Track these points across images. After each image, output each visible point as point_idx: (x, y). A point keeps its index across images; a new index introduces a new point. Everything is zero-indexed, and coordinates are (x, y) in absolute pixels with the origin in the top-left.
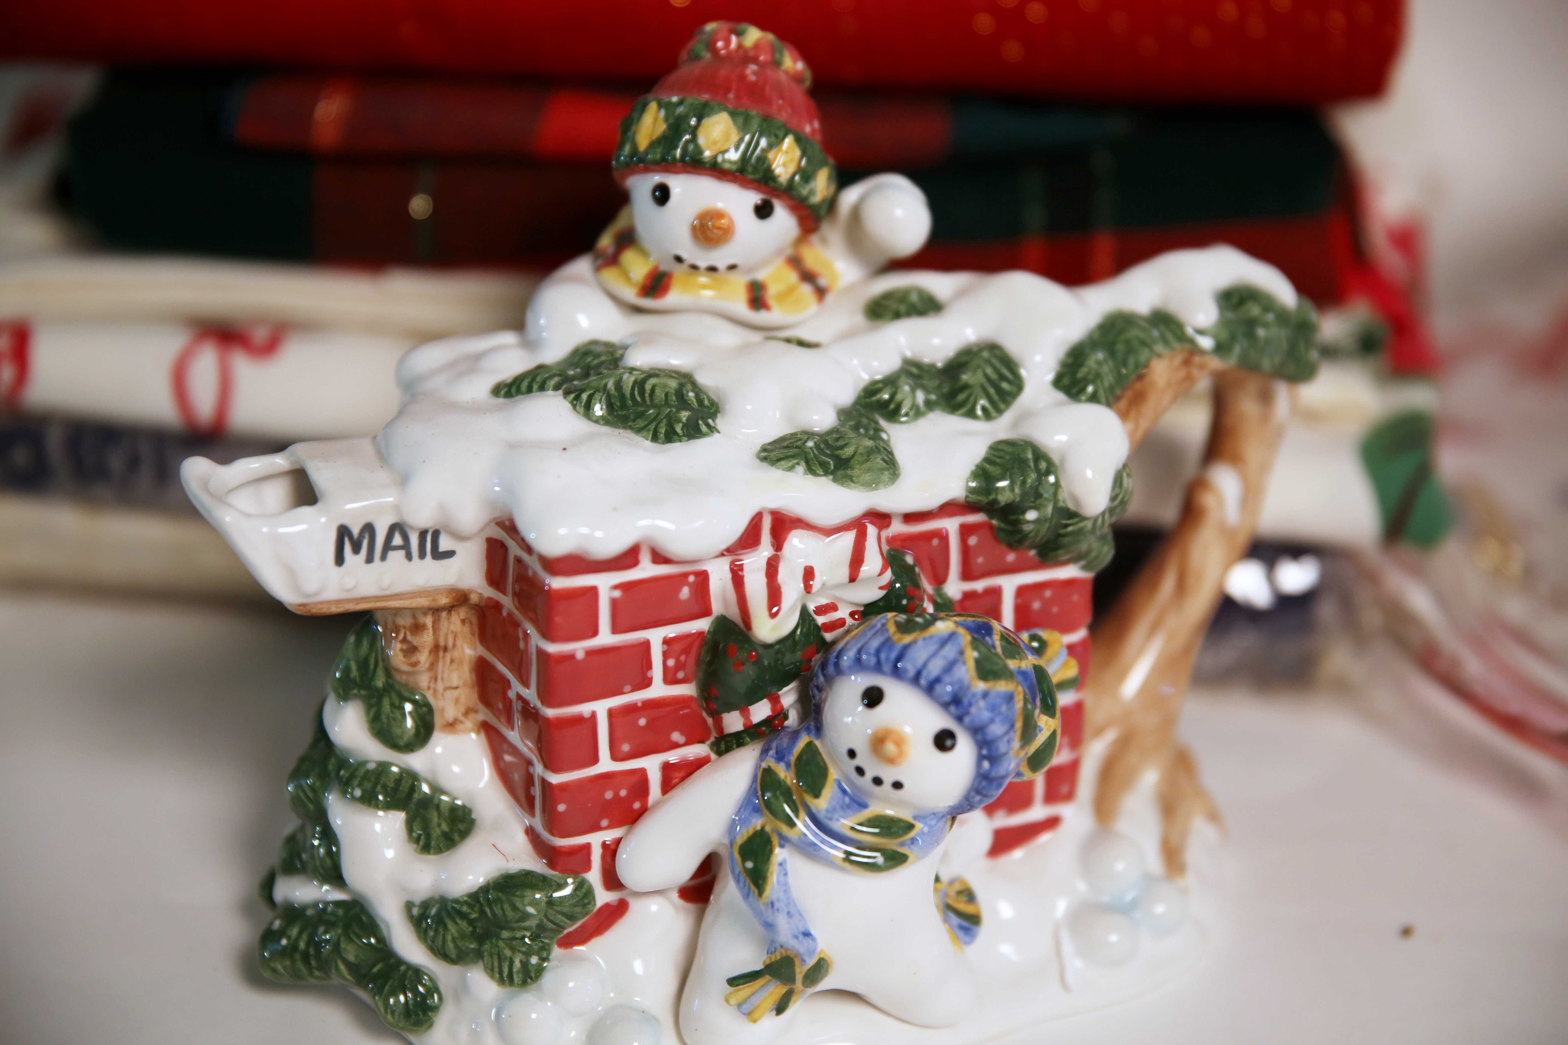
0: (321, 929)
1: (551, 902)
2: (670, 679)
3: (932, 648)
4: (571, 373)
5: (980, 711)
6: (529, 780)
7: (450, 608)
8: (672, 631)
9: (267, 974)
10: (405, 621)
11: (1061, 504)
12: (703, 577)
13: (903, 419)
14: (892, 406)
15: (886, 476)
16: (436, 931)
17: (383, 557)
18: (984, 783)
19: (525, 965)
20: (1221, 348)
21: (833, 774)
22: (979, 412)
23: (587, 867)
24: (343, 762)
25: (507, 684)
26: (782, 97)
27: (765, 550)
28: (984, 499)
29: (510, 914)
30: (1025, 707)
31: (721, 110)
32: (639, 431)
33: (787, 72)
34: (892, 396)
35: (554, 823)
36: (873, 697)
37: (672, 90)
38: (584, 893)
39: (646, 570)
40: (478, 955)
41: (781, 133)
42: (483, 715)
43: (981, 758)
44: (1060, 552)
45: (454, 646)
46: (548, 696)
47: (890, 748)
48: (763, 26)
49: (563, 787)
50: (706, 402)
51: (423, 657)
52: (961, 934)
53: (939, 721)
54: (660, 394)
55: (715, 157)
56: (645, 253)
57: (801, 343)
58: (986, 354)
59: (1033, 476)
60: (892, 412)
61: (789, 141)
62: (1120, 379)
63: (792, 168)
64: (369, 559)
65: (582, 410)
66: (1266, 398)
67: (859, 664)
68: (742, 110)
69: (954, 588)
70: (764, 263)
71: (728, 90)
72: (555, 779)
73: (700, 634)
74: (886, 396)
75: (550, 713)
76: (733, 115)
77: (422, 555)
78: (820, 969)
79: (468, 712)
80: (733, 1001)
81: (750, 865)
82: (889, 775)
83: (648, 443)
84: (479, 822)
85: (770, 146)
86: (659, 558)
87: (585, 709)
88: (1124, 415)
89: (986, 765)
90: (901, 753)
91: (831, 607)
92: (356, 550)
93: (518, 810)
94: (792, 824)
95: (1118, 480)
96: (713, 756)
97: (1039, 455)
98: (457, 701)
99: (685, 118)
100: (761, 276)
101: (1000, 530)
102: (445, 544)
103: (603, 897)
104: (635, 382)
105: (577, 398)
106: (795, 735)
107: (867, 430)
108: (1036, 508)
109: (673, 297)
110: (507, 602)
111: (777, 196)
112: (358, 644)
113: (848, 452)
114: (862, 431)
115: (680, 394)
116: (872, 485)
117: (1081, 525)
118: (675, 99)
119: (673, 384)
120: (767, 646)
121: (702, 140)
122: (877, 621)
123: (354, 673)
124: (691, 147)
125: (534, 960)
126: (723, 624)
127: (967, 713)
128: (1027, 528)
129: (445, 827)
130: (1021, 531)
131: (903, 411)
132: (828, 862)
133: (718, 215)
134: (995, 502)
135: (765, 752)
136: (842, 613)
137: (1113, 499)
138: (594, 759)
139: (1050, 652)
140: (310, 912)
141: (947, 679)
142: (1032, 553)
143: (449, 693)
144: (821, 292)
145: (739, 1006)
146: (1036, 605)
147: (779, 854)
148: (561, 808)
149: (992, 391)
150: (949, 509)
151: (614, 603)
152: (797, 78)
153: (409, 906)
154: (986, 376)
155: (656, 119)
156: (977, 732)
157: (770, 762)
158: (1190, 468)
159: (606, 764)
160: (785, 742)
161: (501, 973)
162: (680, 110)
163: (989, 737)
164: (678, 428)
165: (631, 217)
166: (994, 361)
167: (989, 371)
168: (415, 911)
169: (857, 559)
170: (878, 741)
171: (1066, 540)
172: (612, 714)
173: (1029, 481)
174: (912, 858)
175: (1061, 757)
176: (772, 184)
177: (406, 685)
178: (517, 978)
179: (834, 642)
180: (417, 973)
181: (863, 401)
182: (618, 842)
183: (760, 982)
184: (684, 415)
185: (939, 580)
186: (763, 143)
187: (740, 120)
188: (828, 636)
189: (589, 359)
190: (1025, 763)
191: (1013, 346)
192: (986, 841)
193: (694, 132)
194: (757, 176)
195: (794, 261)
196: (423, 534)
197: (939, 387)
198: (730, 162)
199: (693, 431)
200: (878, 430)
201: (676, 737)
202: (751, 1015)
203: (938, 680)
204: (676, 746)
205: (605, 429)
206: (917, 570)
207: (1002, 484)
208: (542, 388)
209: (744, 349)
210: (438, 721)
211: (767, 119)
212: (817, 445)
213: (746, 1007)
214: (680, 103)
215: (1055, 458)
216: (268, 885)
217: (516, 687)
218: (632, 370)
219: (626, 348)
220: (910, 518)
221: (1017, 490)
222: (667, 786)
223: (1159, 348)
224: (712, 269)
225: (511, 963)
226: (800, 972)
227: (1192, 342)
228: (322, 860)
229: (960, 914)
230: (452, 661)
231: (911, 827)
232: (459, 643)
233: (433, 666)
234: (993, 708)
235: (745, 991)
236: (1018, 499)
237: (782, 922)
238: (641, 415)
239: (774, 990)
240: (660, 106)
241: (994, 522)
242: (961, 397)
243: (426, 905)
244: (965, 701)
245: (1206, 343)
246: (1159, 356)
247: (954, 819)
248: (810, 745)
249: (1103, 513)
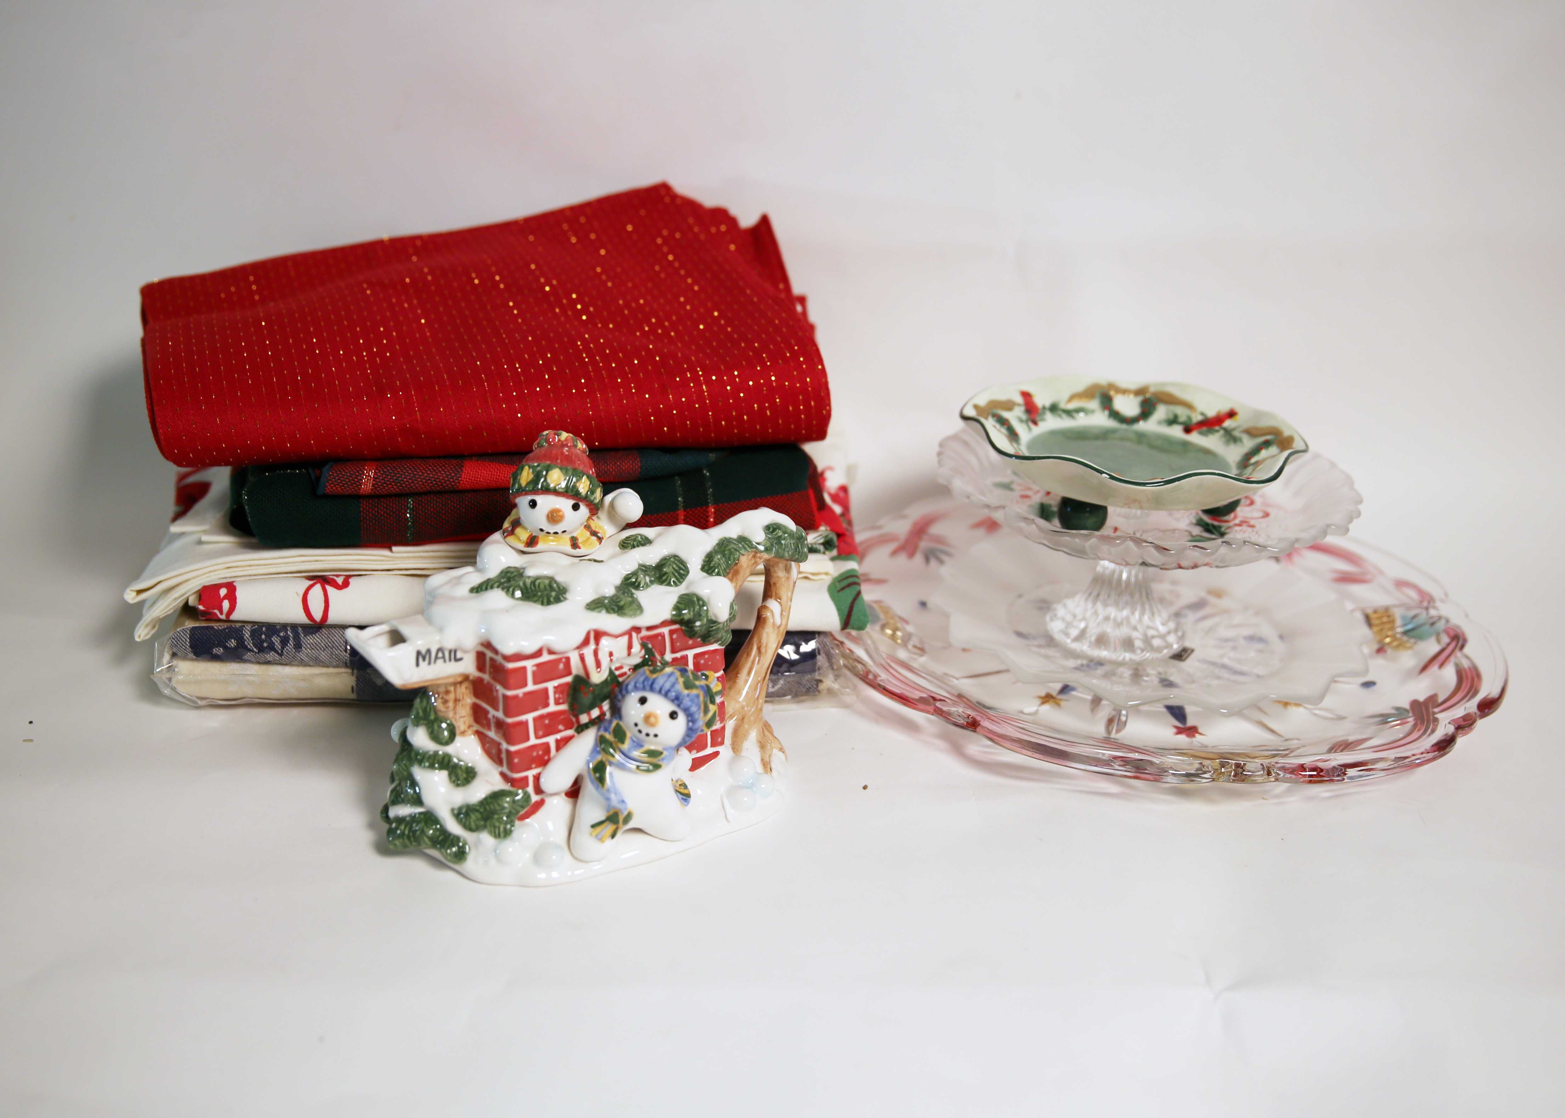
0: (414, 825)
1: (514, 801)
2: (557, 703)
3: (665, 679)
4: (502, 581)
5: (686, 702)
6: (499, 751)
7: (461, 683)
8: (556, 683)
9: (391, 847)
10: (442, 690)
11: (710, 618)
12: (568, 659)
13: (641, 589)
14: (637, 584)
15: (638, 612)
16: (466, 820)
17: (435, 662)
18: (690, 732)
19: (505, 829)
20: (767, 550)
21: (629, 735)
22: (672, 583)
23: (527, 785)
24: (417, 753)
25: (487, 712)
26: (579, 460)
27: (592, 646)
28: (678, 618)
29: (497, 807)
30: (704, 700)
31: (556, 468)
32: (535, 602)
33: (579, 449)
34: (636, 580)
35: (512, 767)
36: (643, 701)
37: (533, 460)
38: (527, 797)
39: (546, 657)
40: (485, 827)
41: (581, 475)
42: (476, 727)
43: (688, 721)
44: (710, 638)
45: (463, 698)
46: (507, 714)
47: (652, 720)
48: (567, 432)
49: (518, 752)
50: (561, 588)
51: (451, 704)
52: (683, 801)
53: (671, 707)
54: (542, 586)
55: (555, 487)
56: (525, 529)
57: (595, 561)
58: (672, 559)
59: (698, 607)
60: (637, 586)
61: (585, 477)
62: (728, 565)
63: (587, 489)
64: (429, 663)
65: (510, 595)
66: (788, 570)
67: (636, 688)
68: (564, 467)
69: (669, 657)
70: (576, 529)
71: (557, 459)
72: (513, 748)
73: (567, 684)
74: (634, 580)
75: (510, 720)
76: (561, 469)
77: (450, 660)
78: (628, 818)
79: (469, 727)
80: (594, 834)
81: (597, 775)
82: (652, 732)
83: (539, 607)
84: (478, 773)
85: (577, 481)
86: (551, 652)
87: (523, 718)
88: (731, 580)
89: (691, 724)
90: (657, 722)
91: (621, 668)
92: (424, 659)
93: (496, 766)
94: (613, 756)
95: (732, 607)
96: (576, 734)
97: (699, 599)
98: (465, 723)
99: (541, 471)
100: (575, 535)
101: (686, 631)
102: (459, 655)
103: (535, 798)
104: (531, 582)
105: (508, 590)
106: (610, 722)
107: (628, 594)
108: (700, 620)
109: (540, 546)
110: (486, 677)
111: (581, 501)
112: (421, 701)
113: (622, 603)
114: (626, 595)
115: (550, 586)
116: (634, 615)
117: (718, 626)
118: (536, 464)
119: (547, 582)
120: (597, 685)
121: (549, 480)
122: (641, 670)
123: (421, 714)
124: (545, 484)
125: (508, 826)
126: (578, 679)
127: (681, 703)
128: (697, 629)
129: (464, 775)
130: (694, 631)
131: (641, 586)
132: (629, 770)
133: (558, 511)
134: (683, 619)
135: (599, 729)
136: (626, 669)
137: (730, 614)
138: (528, 739)
139: (710, 680)
140: (408, 819)
141: (673, 690)
142: (699, 639)
143: (462, 720)
144: (600, 539)
145: (596, 836)
146: (702, 662)
147: (609, 769)
148: (516, 760)
149: (676, 574)
150: (664, 624)
151: (534, 673)
152: (584, 451)
153: (453, 810)
154: (673, 568)
155: (528, 473)
156: (686, 711)
157: (602, 732)
158: (759, 603)
159: (533, 741)
160: (606, 724)
161: (495, 833)
162: (539, 468)
163: (691, 712)
164: (552, 599)
165: (518, 513)
166: (676, 562)
167: (675, 566)
168: (456, 812)
169: (630, 647)
170: (647, 718)
171: (712, 633)
172: (535, 719)
173: (696, 610)
174: (663, 766)
175: (717, 726)
176: (579, 496)
177: (443, 717)
178: (502, 835)
179: (623, 682)
180: (458, 839)
181: (624, 583)
182: (539, 774)
183: (605, 824)
184: (553, 594)
185: (662, 654)
186: (574, 479)
187: (564, 471)
188: (621, 679)
189: (509, 575)
190: (704, 725)
191: (683, 556)
192: (689, 764)
193: (546, 476)
194: (573, 494)
195: (588, 527)
196: (450, 652)
197: (655, 574)
198: (561, 488)
199: (558, 600)
200: (632, 594)
201: (561, 727)
202: (601, 839)
203: (669, 691)
204: (560, 731)
205: (521, 602)
206: (653, 650)
207: (684, 612)
208: (492, 587)
209: (573, 564)
210: (457, 732)
211: (575, 469)
212: (609, 602)
213: (599, 837)
214: (538, 466)
215: (706, 599)
216: (386, 809)
217: (492, 712)
218: (529, 577)
219: (524, 569)
220: (649, 628)
221: (692, 614)
222: (558, 749)
223: (742, 551)
224: (556, 533)
225: (499, 828)
226: (621, 818)
227: (756, 548)
228: (412, 796)
229: (681, 794)
230: (462, 706)
231: (661, 753)
232: (465, 697)
233: (455, 708)
234: (692, 700)
235: (599, 829)
236: (692, 617)
237: (613, 796)
238: (535, 595)
239: (610, 828)
240: (529, 467)
241: (683, 628)
242: (664, 578)
243: (460, 809)
244: (681, 698)
245: (761, 548)
246: (743, 555)
247: (678, 750)
248: (618, 725)
249: (727, 621)
